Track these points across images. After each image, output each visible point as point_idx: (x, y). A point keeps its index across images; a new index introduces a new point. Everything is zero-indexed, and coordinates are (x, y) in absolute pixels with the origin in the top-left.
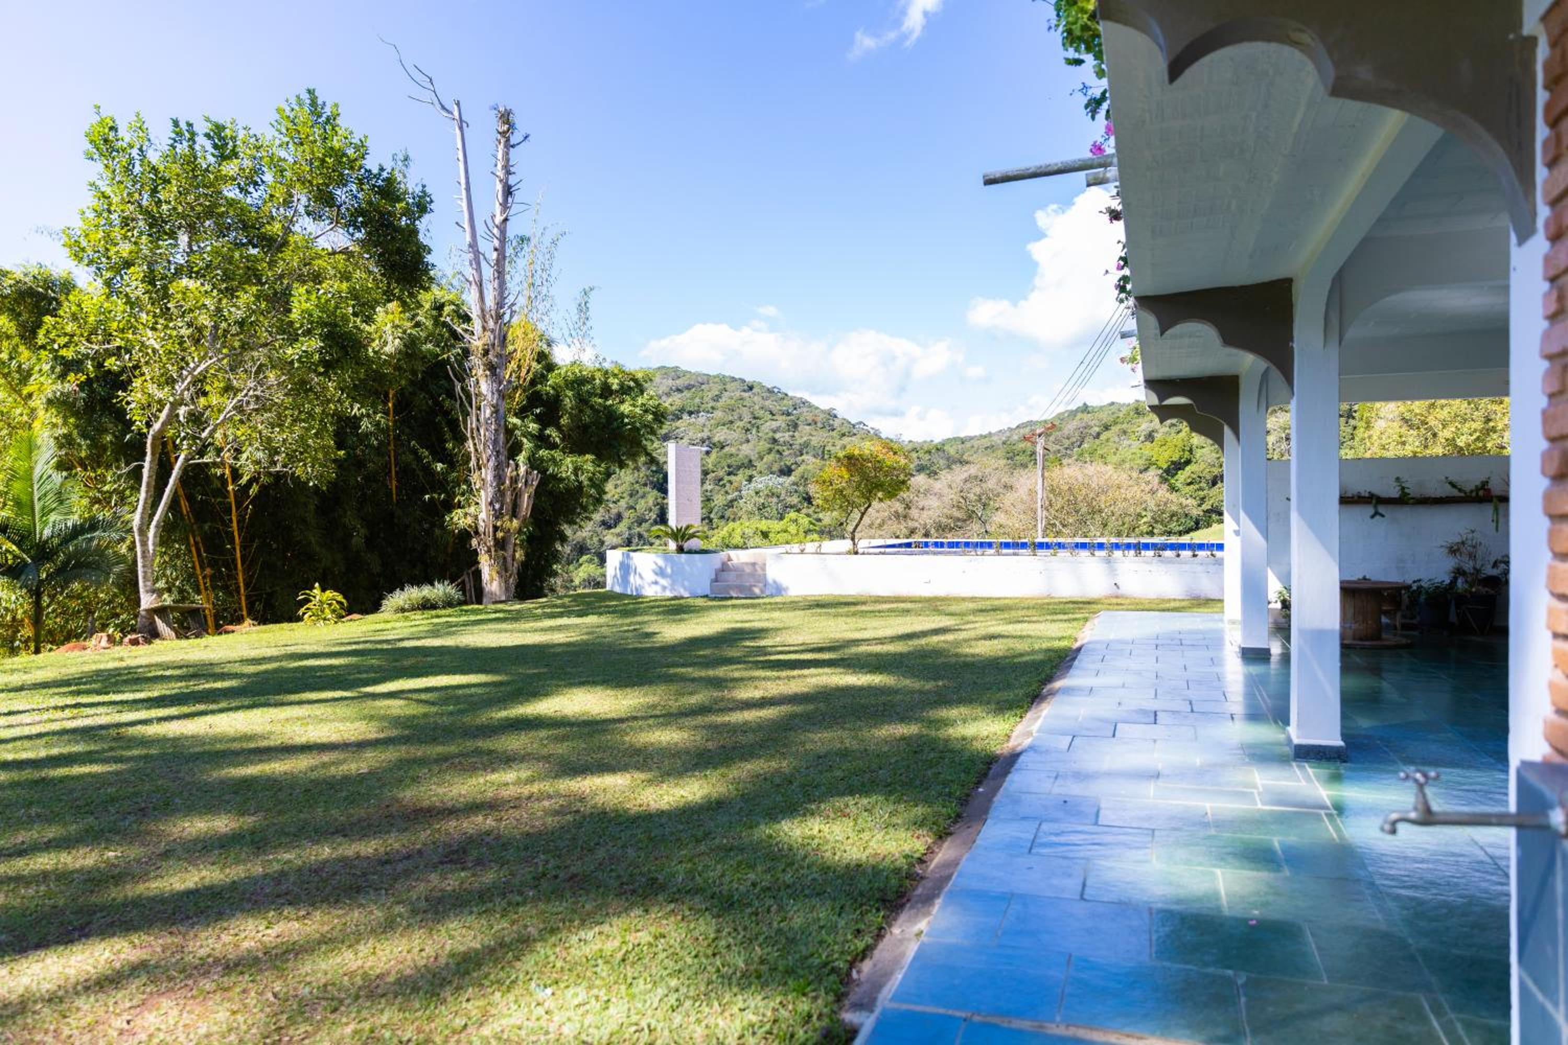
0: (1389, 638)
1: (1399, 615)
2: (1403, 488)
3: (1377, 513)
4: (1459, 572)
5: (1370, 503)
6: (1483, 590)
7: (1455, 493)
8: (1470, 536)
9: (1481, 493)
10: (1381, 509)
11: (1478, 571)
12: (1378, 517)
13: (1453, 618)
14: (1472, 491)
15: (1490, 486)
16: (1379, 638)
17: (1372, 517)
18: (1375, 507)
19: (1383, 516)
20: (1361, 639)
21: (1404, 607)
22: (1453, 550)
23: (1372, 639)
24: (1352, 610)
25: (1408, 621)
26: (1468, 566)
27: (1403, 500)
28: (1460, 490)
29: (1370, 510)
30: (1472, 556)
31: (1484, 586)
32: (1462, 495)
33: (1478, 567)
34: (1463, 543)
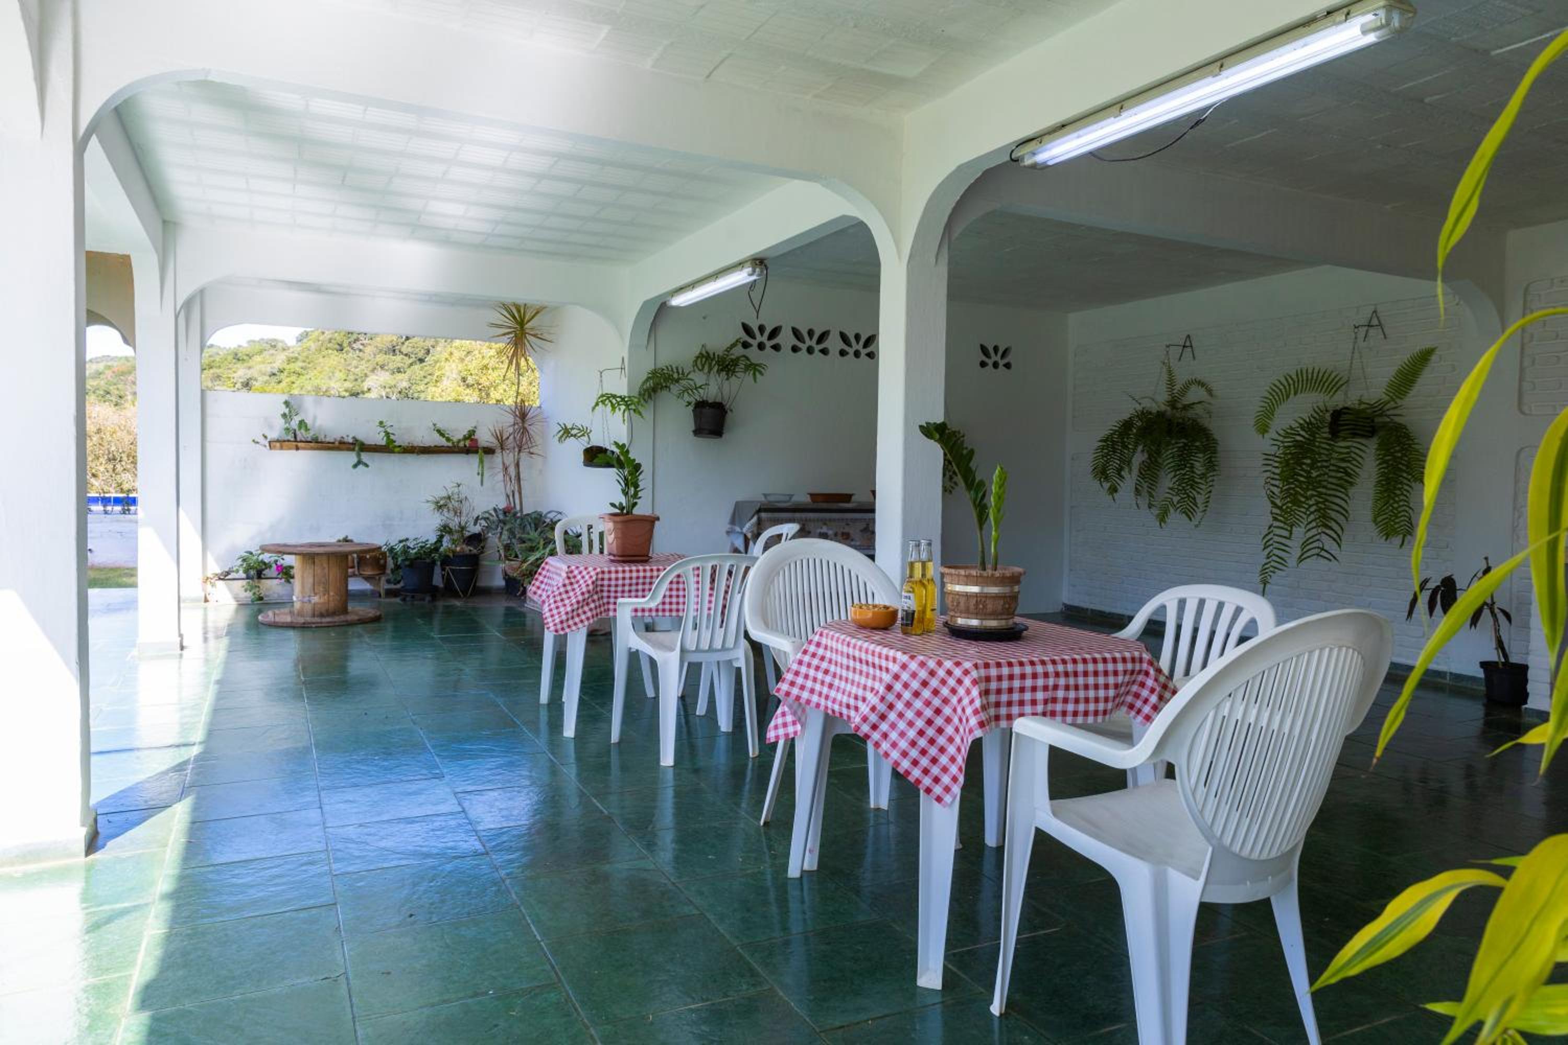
0: (358, 609)
1: (383, 579)
2: (387, 434)
3: (359, 462)
4: (445, 529)
5: (353, 450)
6: (467, 549)
7: (442, 442)
8: (456, 490)
9: (468, 443)
10: (365, 457)
11: (463, 528)
12: (361, 467)
13: (438, 580)
14: (459, 441)
15: (476, 436)
16: (345, 611)
17: (355, 466)
18: (359, 456)
19: (367, 465)
20: (322, 615)
21: (388, 571)
22: (440, 507)
23: (334, 614)
24: (311, 580)
25: (392, 586)
26: (454, 524)
27: (388, 448)
28: (448, 439)
29: (352, 457)
30: (457, 512)
31: (468, 545)
32: (450, 444)
33: (463, 524)
34: (449, 498)
